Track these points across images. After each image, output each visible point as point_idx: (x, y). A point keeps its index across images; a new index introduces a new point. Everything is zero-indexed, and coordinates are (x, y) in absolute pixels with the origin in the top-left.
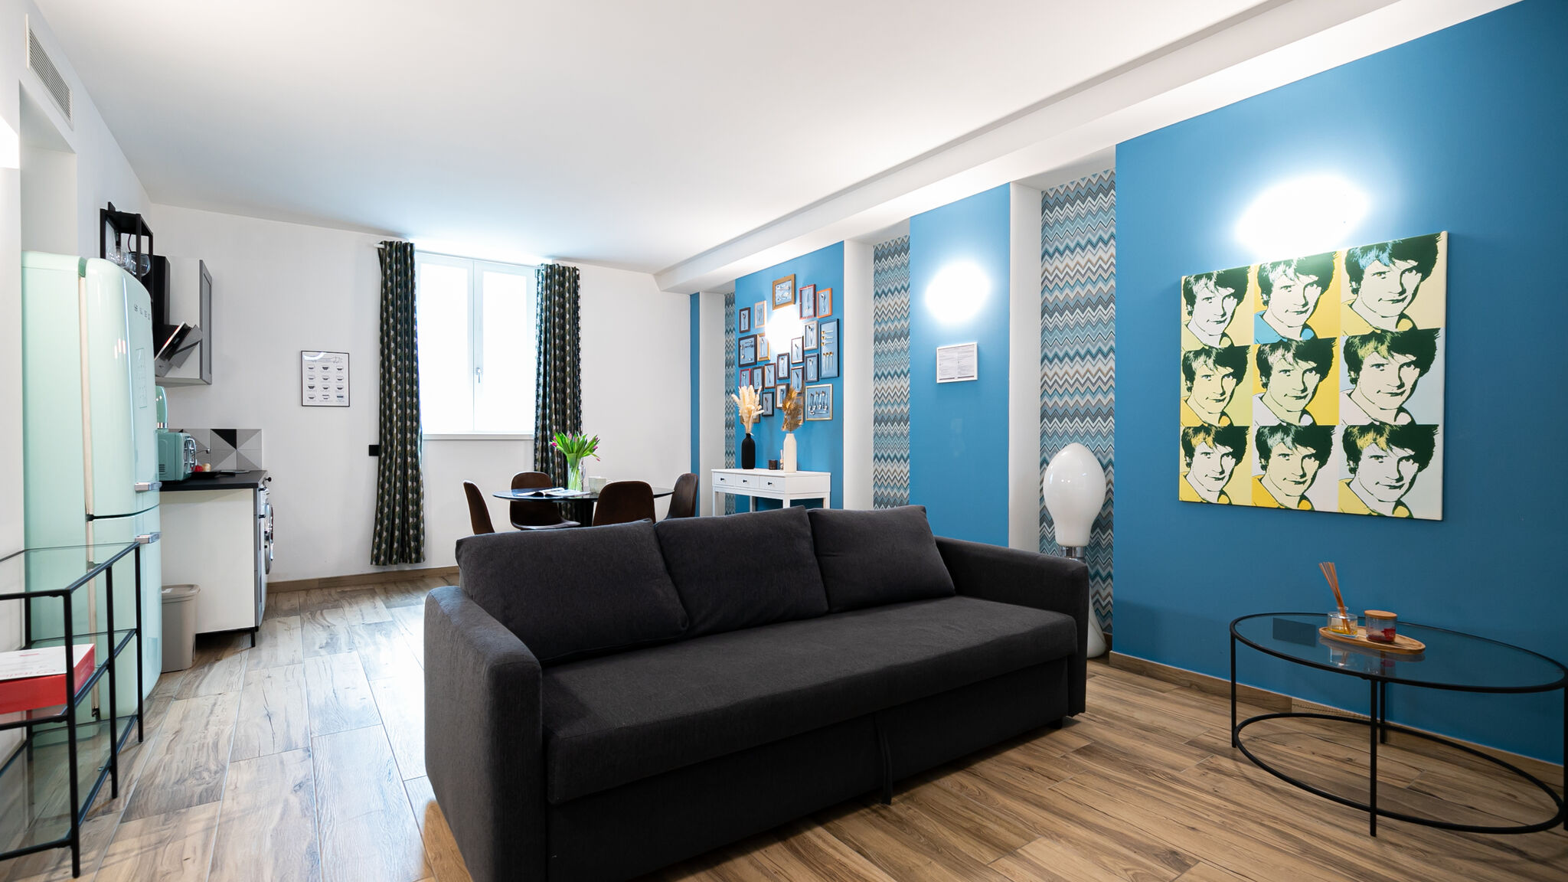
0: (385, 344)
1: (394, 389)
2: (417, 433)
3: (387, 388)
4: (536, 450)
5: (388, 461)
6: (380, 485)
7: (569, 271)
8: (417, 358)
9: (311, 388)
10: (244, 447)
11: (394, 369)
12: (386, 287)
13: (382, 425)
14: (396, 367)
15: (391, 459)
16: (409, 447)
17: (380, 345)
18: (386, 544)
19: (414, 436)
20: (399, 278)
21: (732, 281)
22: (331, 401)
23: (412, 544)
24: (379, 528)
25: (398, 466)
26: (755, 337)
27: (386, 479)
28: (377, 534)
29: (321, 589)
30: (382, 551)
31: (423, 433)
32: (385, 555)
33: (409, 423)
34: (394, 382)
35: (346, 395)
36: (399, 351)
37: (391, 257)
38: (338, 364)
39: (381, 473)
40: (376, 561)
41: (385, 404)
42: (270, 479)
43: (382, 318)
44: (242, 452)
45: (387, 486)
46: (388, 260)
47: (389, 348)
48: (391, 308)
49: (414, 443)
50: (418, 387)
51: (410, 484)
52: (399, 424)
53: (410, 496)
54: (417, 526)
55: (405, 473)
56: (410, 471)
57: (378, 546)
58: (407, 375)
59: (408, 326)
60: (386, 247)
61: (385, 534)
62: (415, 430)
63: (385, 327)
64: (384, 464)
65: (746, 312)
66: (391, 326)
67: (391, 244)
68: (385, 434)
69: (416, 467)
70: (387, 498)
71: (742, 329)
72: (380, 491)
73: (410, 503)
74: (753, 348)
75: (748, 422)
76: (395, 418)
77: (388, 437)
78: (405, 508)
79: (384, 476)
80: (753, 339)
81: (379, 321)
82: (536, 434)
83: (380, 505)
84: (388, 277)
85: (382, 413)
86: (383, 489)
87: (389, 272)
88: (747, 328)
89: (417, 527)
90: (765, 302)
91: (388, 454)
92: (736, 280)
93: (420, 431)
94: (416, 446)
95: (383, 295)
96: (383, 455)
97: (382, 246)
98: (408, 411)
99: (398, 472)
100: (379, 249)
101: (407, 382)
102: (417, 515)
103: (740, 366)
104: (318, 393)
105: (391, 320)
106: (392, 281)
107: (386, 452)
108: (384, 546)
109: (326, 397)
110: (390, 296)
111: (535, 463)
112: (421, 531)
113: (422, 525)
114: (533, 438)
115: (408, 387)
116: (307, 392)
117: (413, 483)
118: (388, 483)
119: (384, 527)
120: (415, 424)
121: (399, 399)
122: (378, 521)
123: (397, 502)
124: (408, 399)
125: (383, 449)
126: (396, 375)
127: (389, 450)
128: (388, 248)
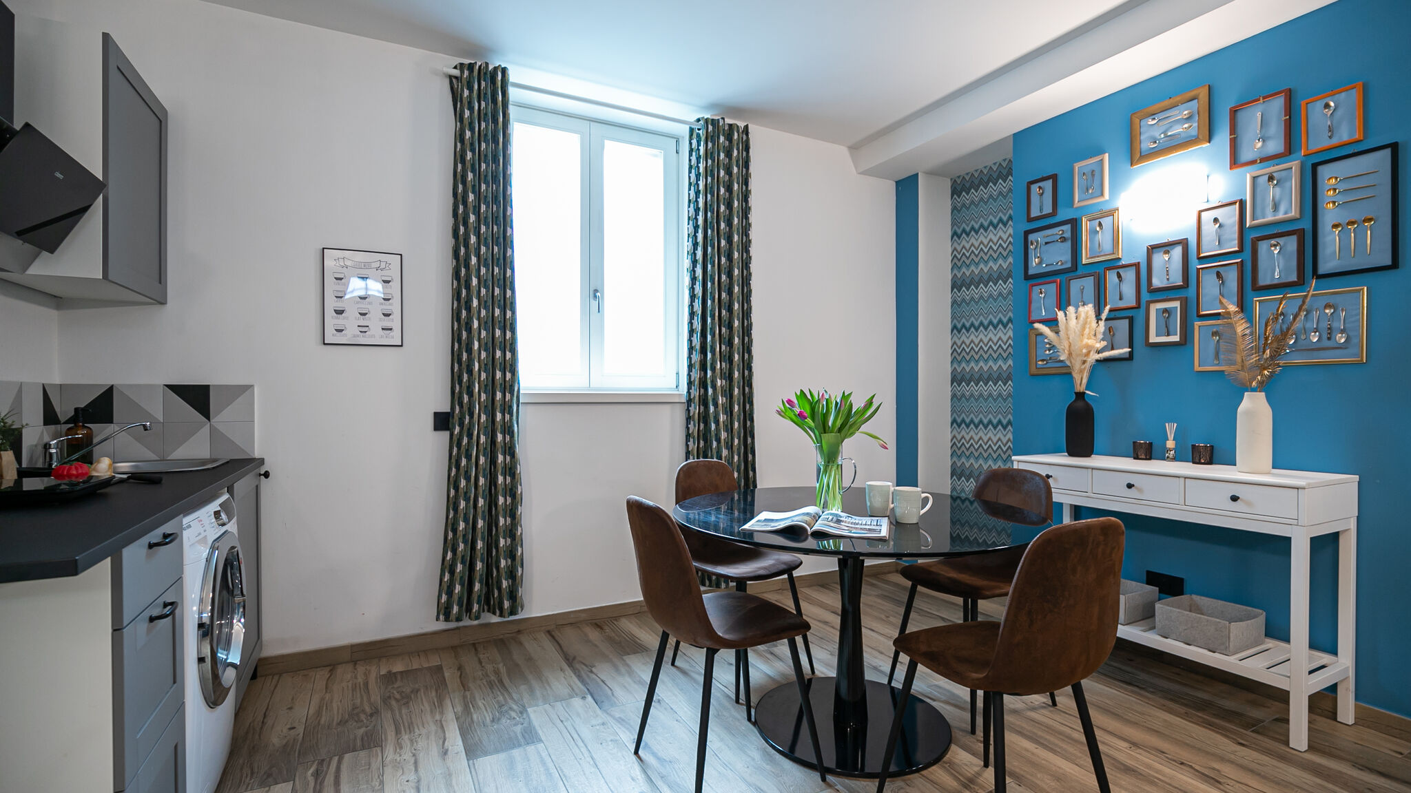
0: (461, 239)
1: (476, 315)
2: (512, 393)
3: (464, 313)
4: (689, 419)
5: (465, 440)
6: (453, 483)
7: (738, 132)
8: (512, 262)
9: (339, 312)
10: (223, 418)
11: (475, 281)
12: (462, 140)
13: (456, 378)
14: (479, 277)
15: (470, 436)
16: (499, 416)
17: (453, 240)
18: (462, 585)
19: (508, 396)
20: (483, 125)
21: (1006, 138)
22: (373, 336)
23: (505, 584)
24: (449, 555)
25: (481, 448)
26: (1075, 224)
27: (462, 471)
28: (448, 567)
29: (355, 662)
30: (456, 598)
31: (521, 392)
32: (460, 605)
33: (499, 375)
34: (475, 303)
35: (396, 325)
36: (483, 249)
37: (470, 89)
38: (384, 273)
39: (454, 462)
40: (444, 614)
41: (460, 341)
42: (266, 475)
43: (455, 194)
44: (220, 427)
45: (463, 483)
46: (466, 93)
47: (467, 245)
48: (470, 176)
49: (507, 408)
50: (514, 313)
51: (500, 479)
52: (483, 376)
53: (501, 500)
54: (511, 551)
55: (493, 461)
56: (500, 458)
57: (448, 587)
58: (497, 291)
59: (498, 208)
60: (462, 72)
61: (459, 567)
62: (510, 386)
63: (461, 208)
64: (459, 445)
65: (1048, 185)
66: (470, 206)
67: (471, 67)
68: (461, 393)
69: (510, 450)
70: (463, 504)
71: (1035, 212)
72: (452, 492)
73: (501, 512)
74: (1068, 244)
75: (1081, 371)
76: (477, 365)
77: (466, 398)
78: (492, 522)
79: (458, 467)
80: (1067, 228)
81: (451, 200)
82: (689, 392)
83: (451, 516)
84: (466, 122)
85: (455, 357)
86: (457, 488)
87: (467, 113)
88: (1048, 209)
89: (512, 554)
90: (1107, 154)
91: (465, 428)
92: (1014, 134)
93: (516, 389)
94: (511, 414)
95: (458, 154)
96: (457, 430)
97: (457, 72)
98: (498, 354)
99: (482, 460)
100: (451, 77)
101: (496, 305)
102: (512, 533)
103: (1027, 277)
104: (351, 323)
105: (471, 197)
106: (472, 130)
107: (461, 425)
108: (458, 588)
109: (364, 329)
110: (469, 155)
111: (687, 440)
112: (518, 559)
113: (520, 549)
114: (684, 400)
115: (497, 312)
116: (331, 321)
117: (505, 479)
118: (465, 479)
119: (459, 554)
120: (508, 376)
121: (483, 334)
122: (449, 545)
123: (480, 511)
124: (498, 333)
125: (456, 418)
126: (479, 291)
127: (467, 421)
128: (466, 73)
